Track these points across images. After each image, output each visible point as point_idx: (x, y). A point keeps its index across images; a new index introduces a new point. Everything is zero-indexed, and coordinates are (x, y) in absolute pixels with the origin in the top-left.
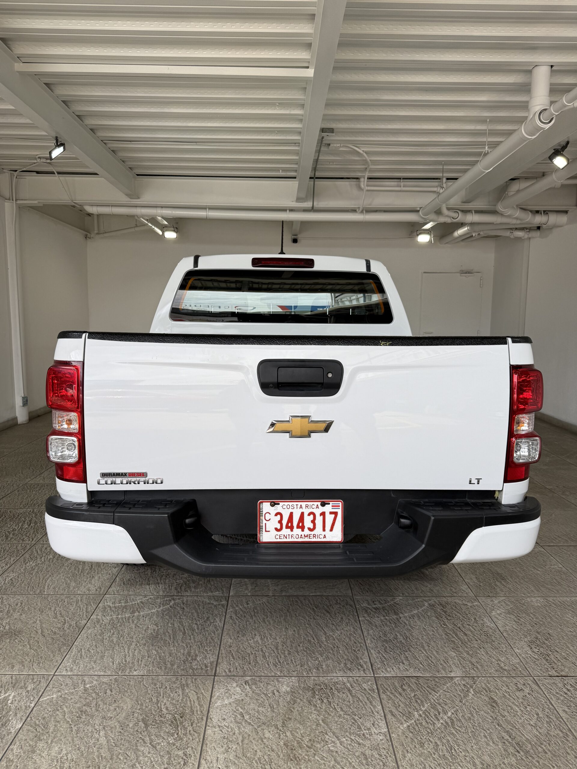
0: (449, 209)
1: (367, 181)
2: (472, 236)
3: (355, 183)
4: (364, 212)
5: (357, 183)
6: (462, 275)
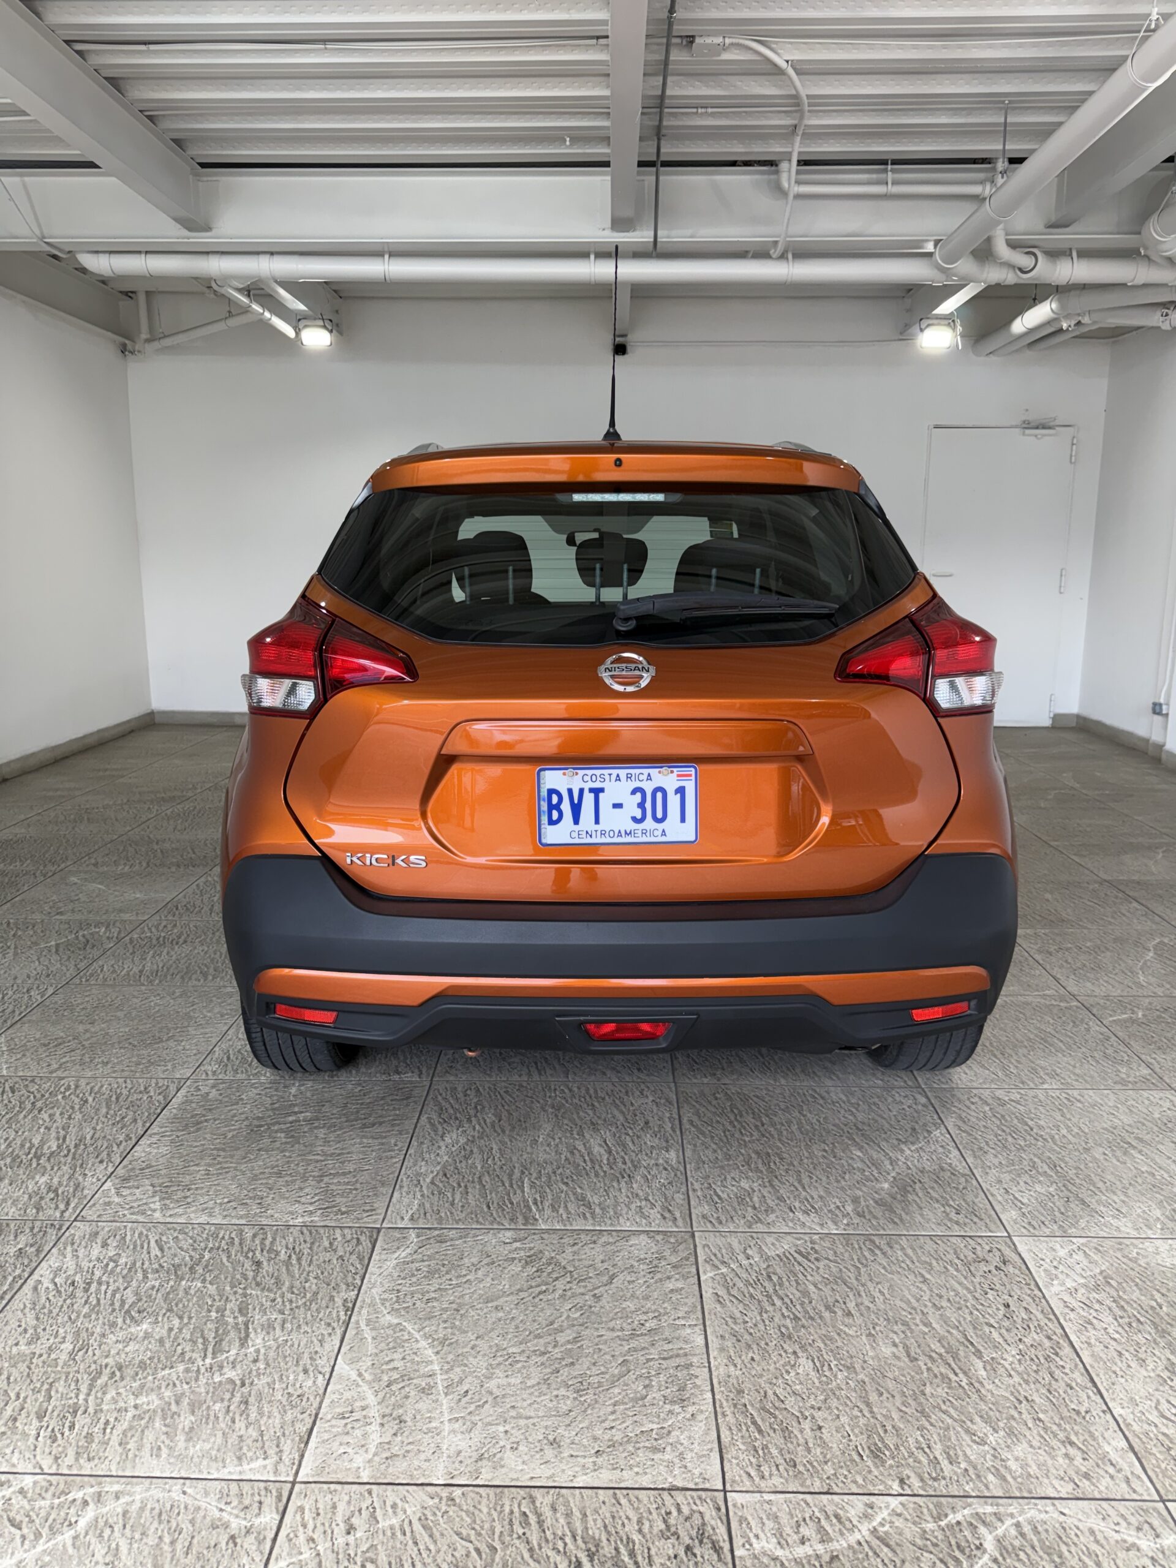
0: (1013, 245)
1: (798, 172)
2: (1061, 331)
3: (766, 177)
4: (790, 256)
5: (773, 177)
6: (1028, 432)
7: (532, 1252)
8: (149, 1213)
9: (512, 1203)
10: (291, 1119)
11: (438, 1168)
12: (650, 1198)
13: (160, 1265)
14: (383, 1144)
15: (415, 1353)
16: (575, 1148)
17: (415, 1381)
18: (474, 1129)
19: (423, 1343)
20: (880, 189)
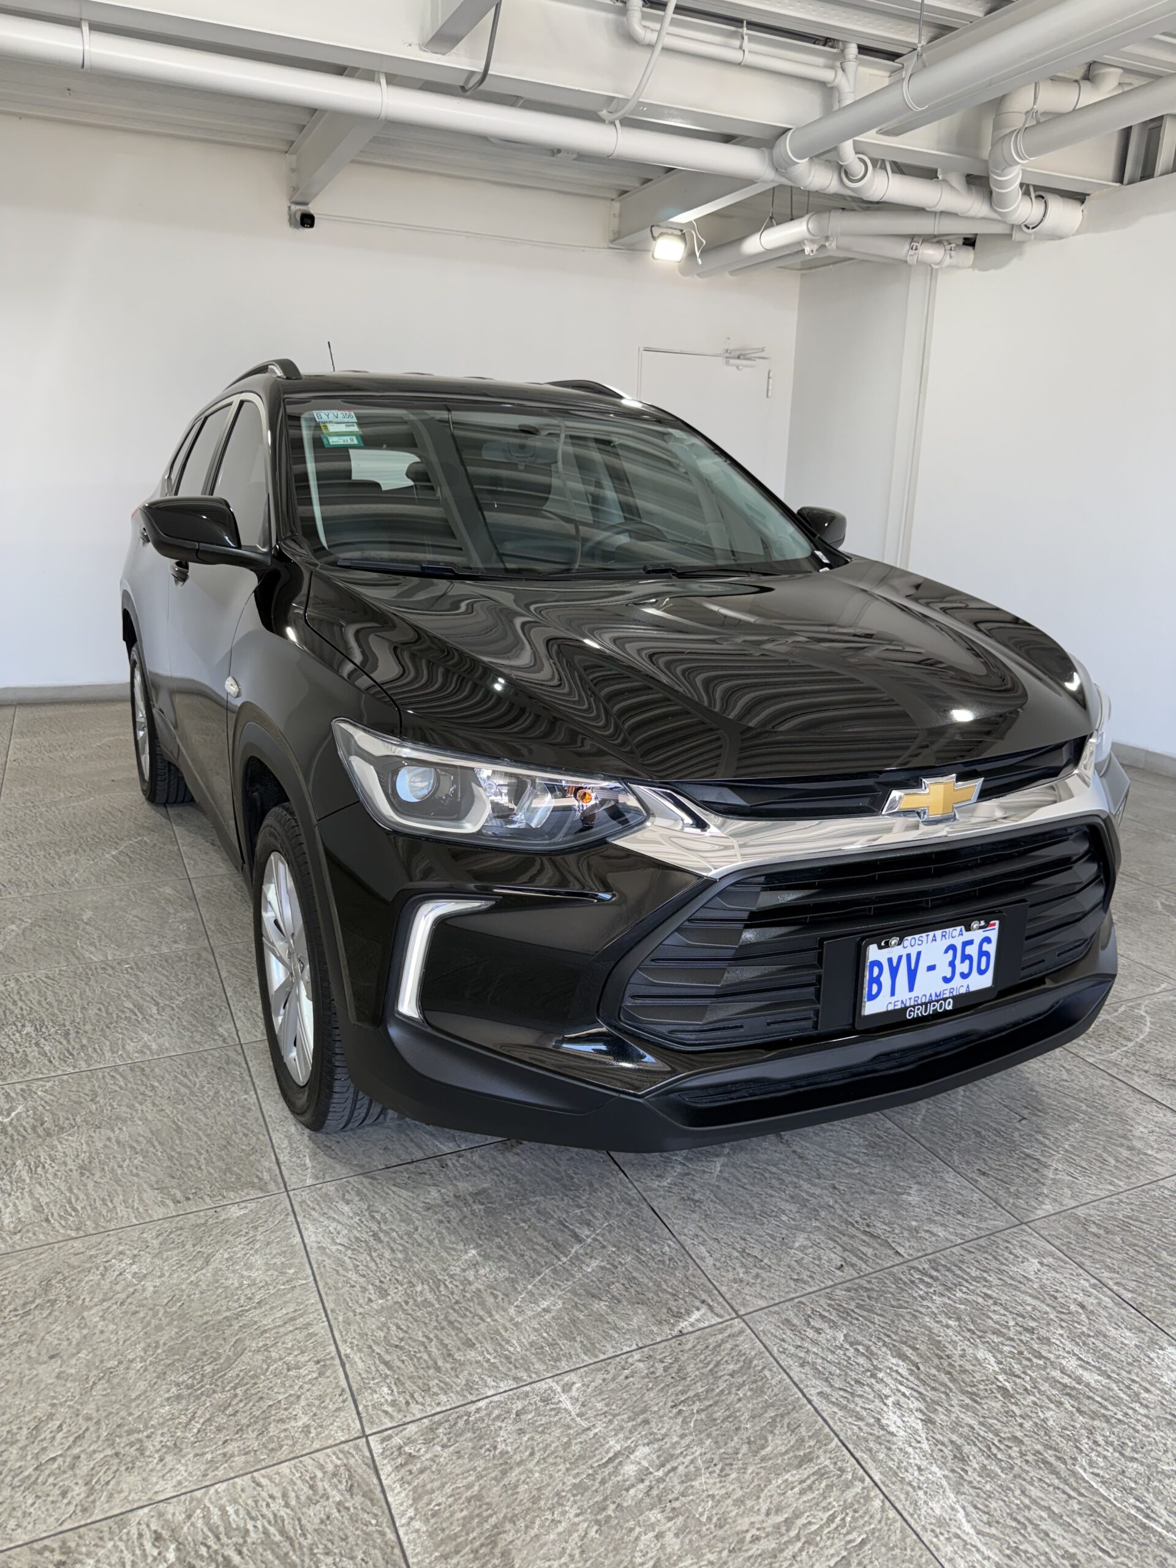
4: (618, 123)
6: (732, 361)
9: (1123, 1530)
10: (630, 1469)
11: (952, 1497)
20: (735, 55)
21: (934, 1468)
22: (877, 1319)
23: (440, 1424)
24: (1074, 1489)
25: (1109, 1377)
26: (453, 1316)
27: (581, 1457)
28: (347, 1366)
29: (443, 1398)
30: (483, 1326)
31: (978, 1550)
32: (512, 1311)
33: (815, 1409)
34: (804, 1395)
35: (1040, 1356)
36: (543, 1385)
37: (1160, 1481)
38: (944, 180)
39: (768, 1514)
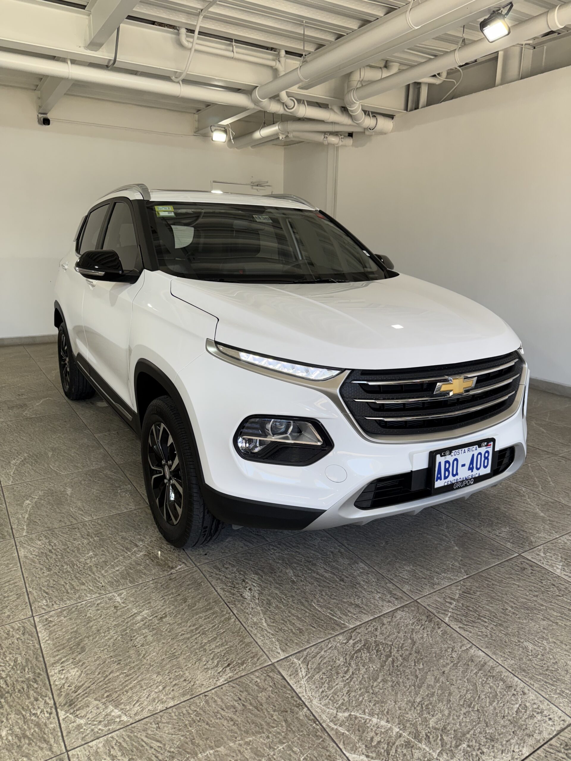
3: (170, 35)
4: (181, 82)
5: (174, 35)
6: (254, 187)
7: (363, 642)
8: (118, 720)
9: (322, 620)
10: (139, 618)
11: (262, 616)
12: (379, 591)
13: (169, 752)
14: (213, 613)
15: (378, 727)
16: (317, 578)
17: (397, 743)
18: (254, 586)
19: (375, 720)
20: (230, 54)
21: (258, 608)
22: (251, 562)
23: (65, 610)
24: (309, 609)
25: (334, 574)
26: (78, 575)
27: (120, 616)
28: (30, 595)
29: (68, 602)
30: (90, 578)
31: (266, 630)
32: (103, 572)
33: (218, 593)
34: (215, 589)
35: (310, 569)
36: (111, 595)
37: (342, 605)
38: (331, 109)
39: (190, 627)
